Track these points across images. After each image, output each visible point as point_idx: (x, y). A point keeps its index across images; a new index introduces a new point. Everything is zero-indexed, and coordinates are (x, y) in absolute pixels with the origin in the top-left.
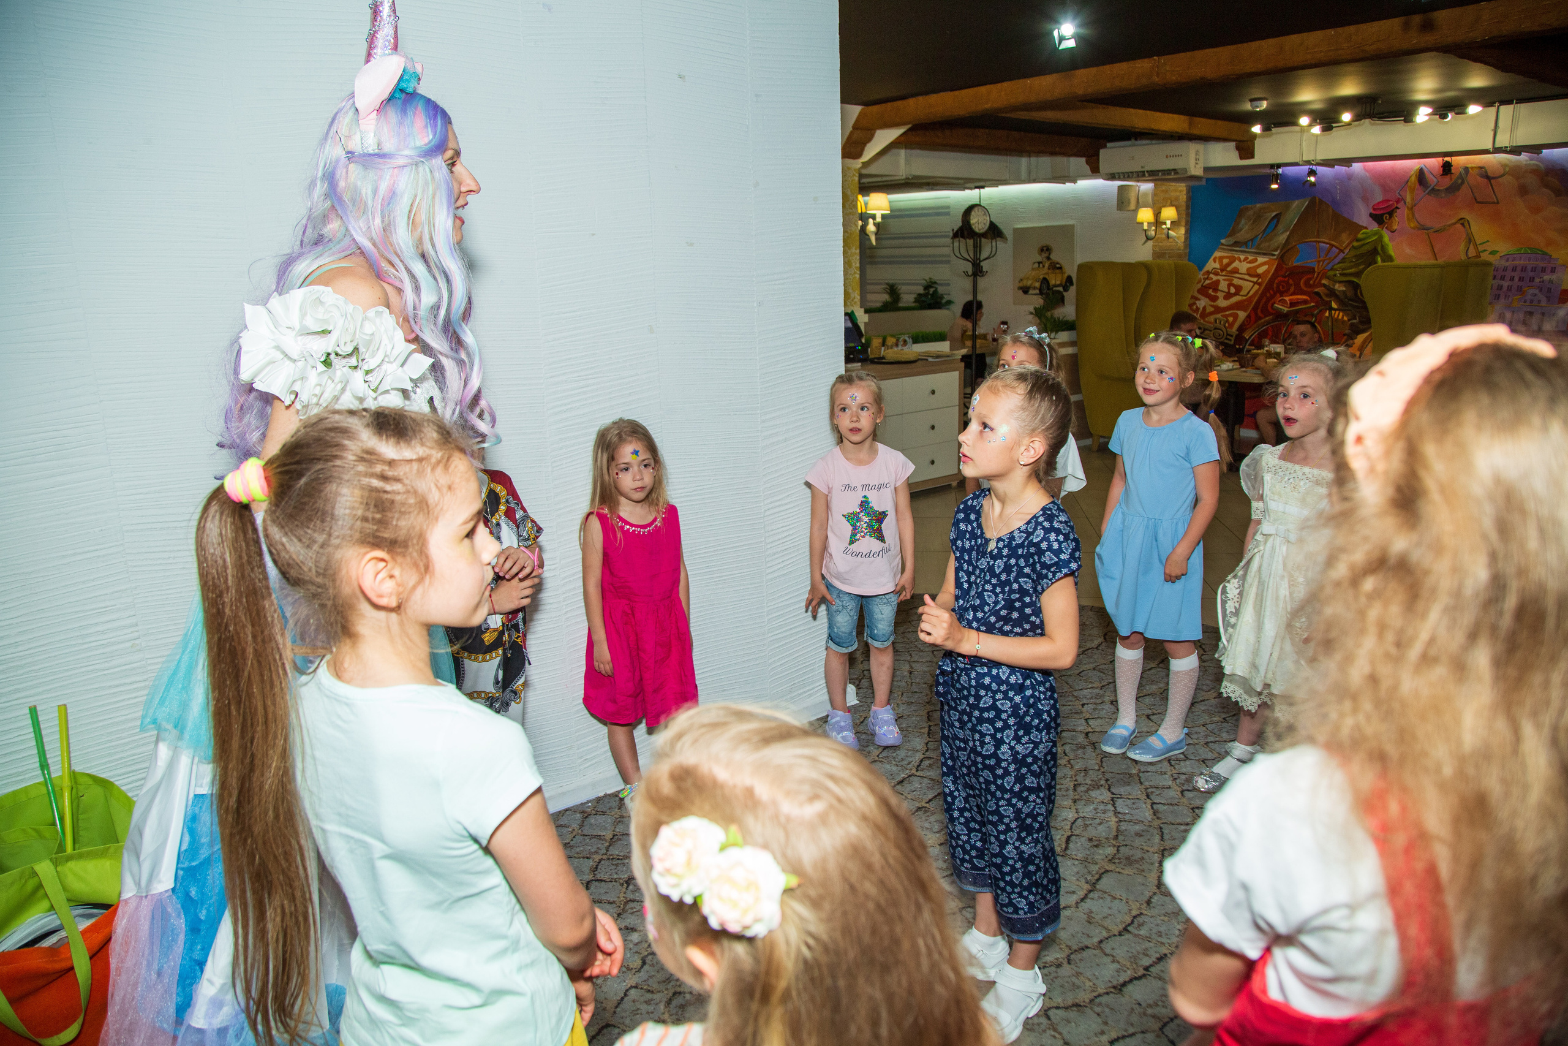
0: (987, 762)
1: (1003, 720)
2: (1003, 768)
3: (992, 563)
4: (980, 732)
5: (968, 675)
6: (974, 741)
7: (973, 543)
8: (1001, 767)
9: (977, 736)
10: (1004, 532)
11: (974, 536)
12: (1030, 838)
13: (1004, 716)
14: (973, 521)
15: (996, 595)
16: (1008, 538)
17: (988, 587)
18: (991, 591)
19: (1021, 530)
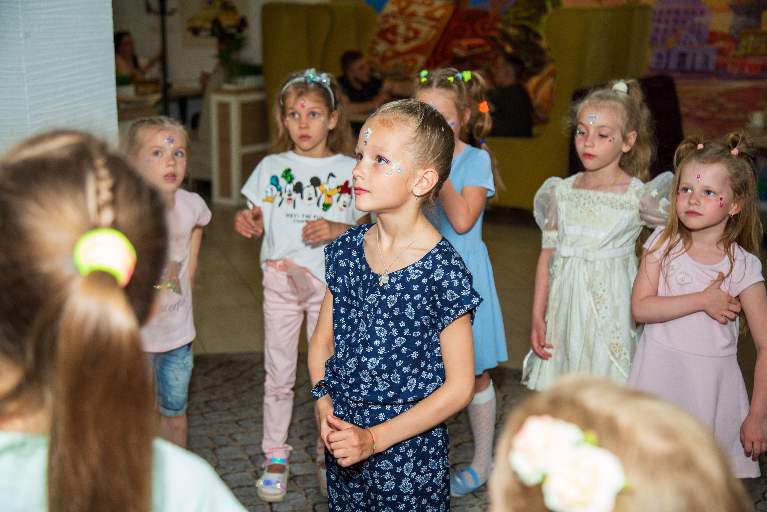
0: (389, 499)
1: (401, 454)
2: (405, 502)
3: (384, 297)
4: (379, 470)
5: (361, 414)
6: (373, 479)
7: (358, 279)
8: (403, 502)
9: (376, 474)
10: (397, 267)
11: (358, 272)
14: (355, 258)
15: (389, 330)
16: (401, 274)
17: (380, 322)
18: (382, 326)
19: (416, 266)
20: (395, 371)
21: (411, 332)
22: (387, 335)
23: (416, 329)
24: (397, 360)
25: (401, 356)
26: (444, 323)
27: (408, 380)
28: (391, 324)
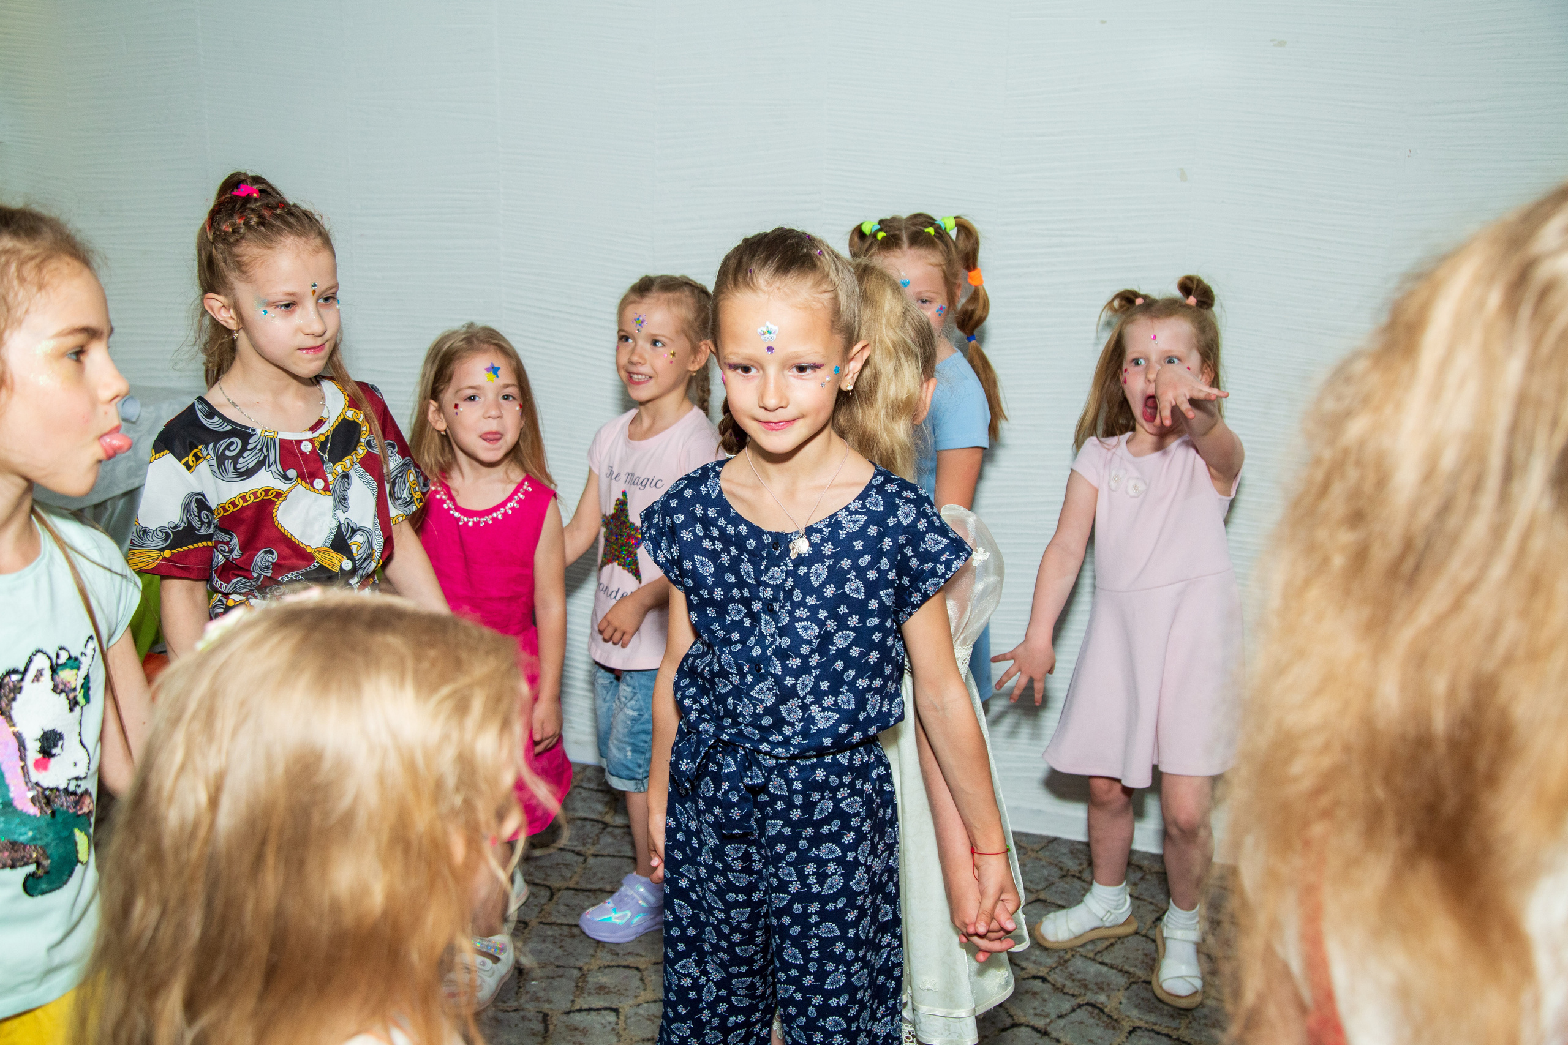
1: (854, 829)
3: (802, 571)
4: (817, 860)
7: (735, 552)
9: (811, 868)
11: (732, 541)
12: (882, 1009)
13: (855, 822)
14: (715, 519)
15: (821, 624)
16: (828, 526)
17: (802, 613)
18: (808, 619)
19: (852, 509)
20: (844, 689)
21: (862, 620)
22: (819, 633)
23: (871, 614)
24: (845, 670)
25: (849, 663)
26: (926, 591)
27: (868, 699)
28: (822, 614)
